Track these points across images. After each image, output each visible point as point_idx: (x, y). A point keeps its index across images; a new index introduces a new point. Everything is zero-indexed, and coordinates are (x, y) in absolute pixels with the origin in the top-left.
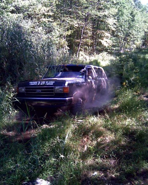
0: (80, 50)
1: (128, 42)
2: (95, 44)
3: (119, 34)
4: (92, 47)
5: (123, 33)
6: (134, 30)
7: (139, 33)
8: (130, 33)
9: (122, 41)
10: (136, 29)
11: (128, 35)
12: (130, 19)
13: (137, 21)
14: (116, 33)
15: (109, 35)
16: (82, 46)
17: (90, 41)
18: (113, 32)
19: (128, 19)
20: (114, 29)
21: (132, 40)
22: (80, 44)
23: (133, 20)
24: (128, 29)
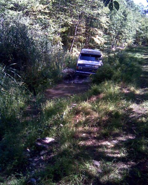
0: (74, 46)
1: (120, 40)
2: (88, 41)
3: (111, 32)
4: (84, 44)
5: (115, 31)
6: (126, 28)
7: (131, 32)
8: (123, 32)
9: (114, 39)
10: (128, 28)
11: (120, 33)
12: (122, 18)
13: (129, 20)
14: (108, 31)
15: (102, 33)
16: (75, 43)
17: (83, 38)
18: (106, 30)
19: (120, 18)
20: (106, 27)
21: (123, 38)
22: (74, 41)
23: (125, 20)
24: (120, 28)
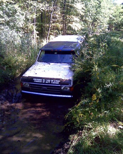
1: (96, 26)
2: (65, 29)
3: (87, 18)
4: (62, 32)
5: (91, 18)
6: (101, 15)
7: (105, 18)
8: (97, 19)
9: (90, 26)
11: (95, 20)
12: (97, 5)
13: (103, 8)
14: (84, 19)
15: (78, 20)
17: (60, 26)
18: (82, 17)
19: (95, 4)
20: (82, 14)
21: (99, 25)
23: (100, 7)
24: (95, 14)
